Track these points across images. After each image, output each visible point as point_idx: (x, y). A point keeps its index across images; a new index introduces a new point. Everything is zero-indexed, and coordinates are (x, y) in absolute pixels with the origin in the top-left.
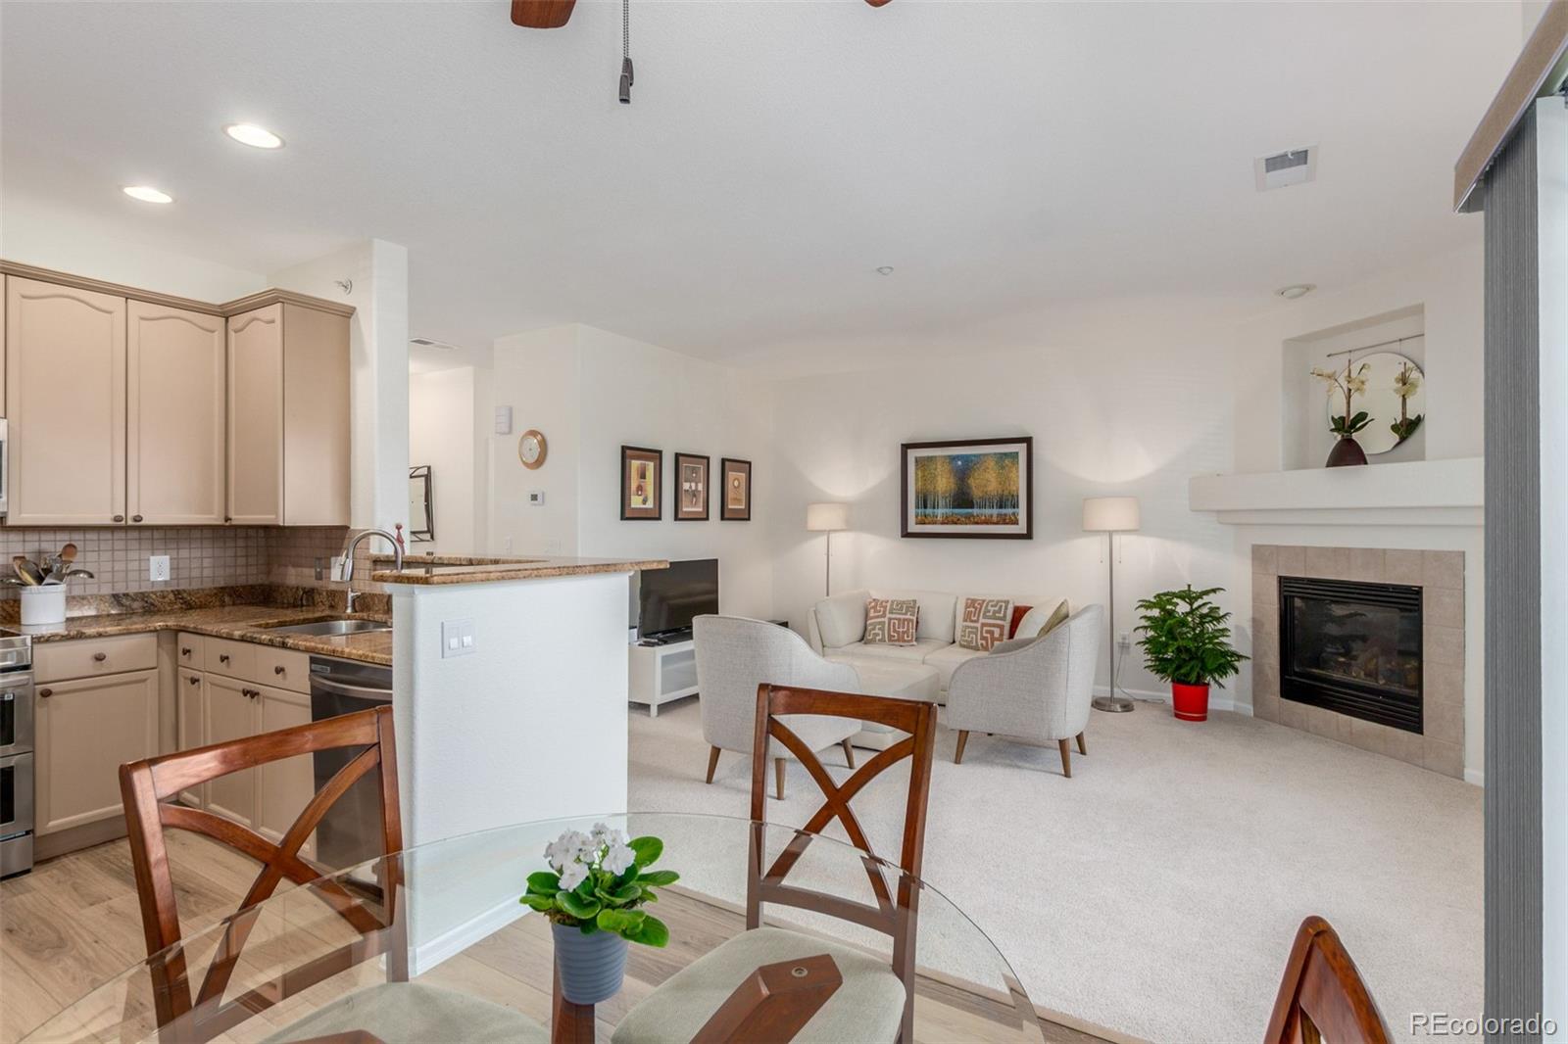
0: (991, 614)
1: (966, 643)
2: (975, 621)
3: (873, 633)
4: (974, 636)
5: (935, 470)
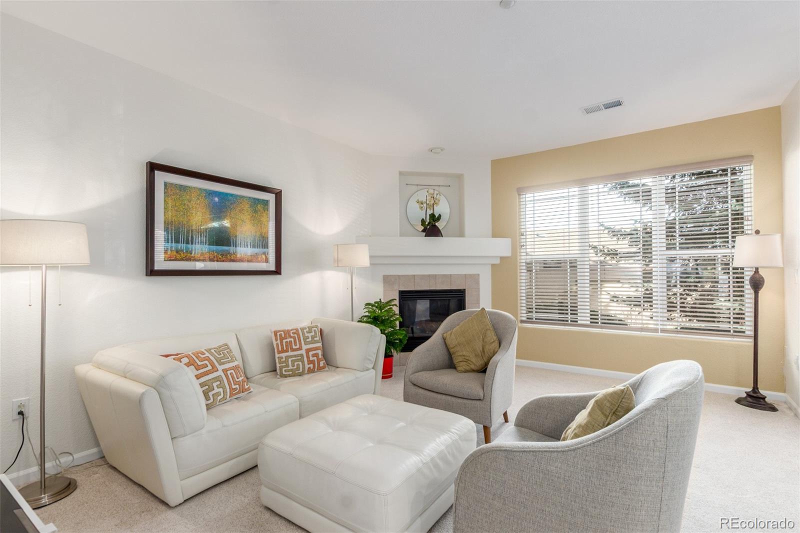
0: (310, 339)
1: (291, 373)
2: (298, 349)
3: (213, 395)
4: (300, 363)
5: (190, 202)
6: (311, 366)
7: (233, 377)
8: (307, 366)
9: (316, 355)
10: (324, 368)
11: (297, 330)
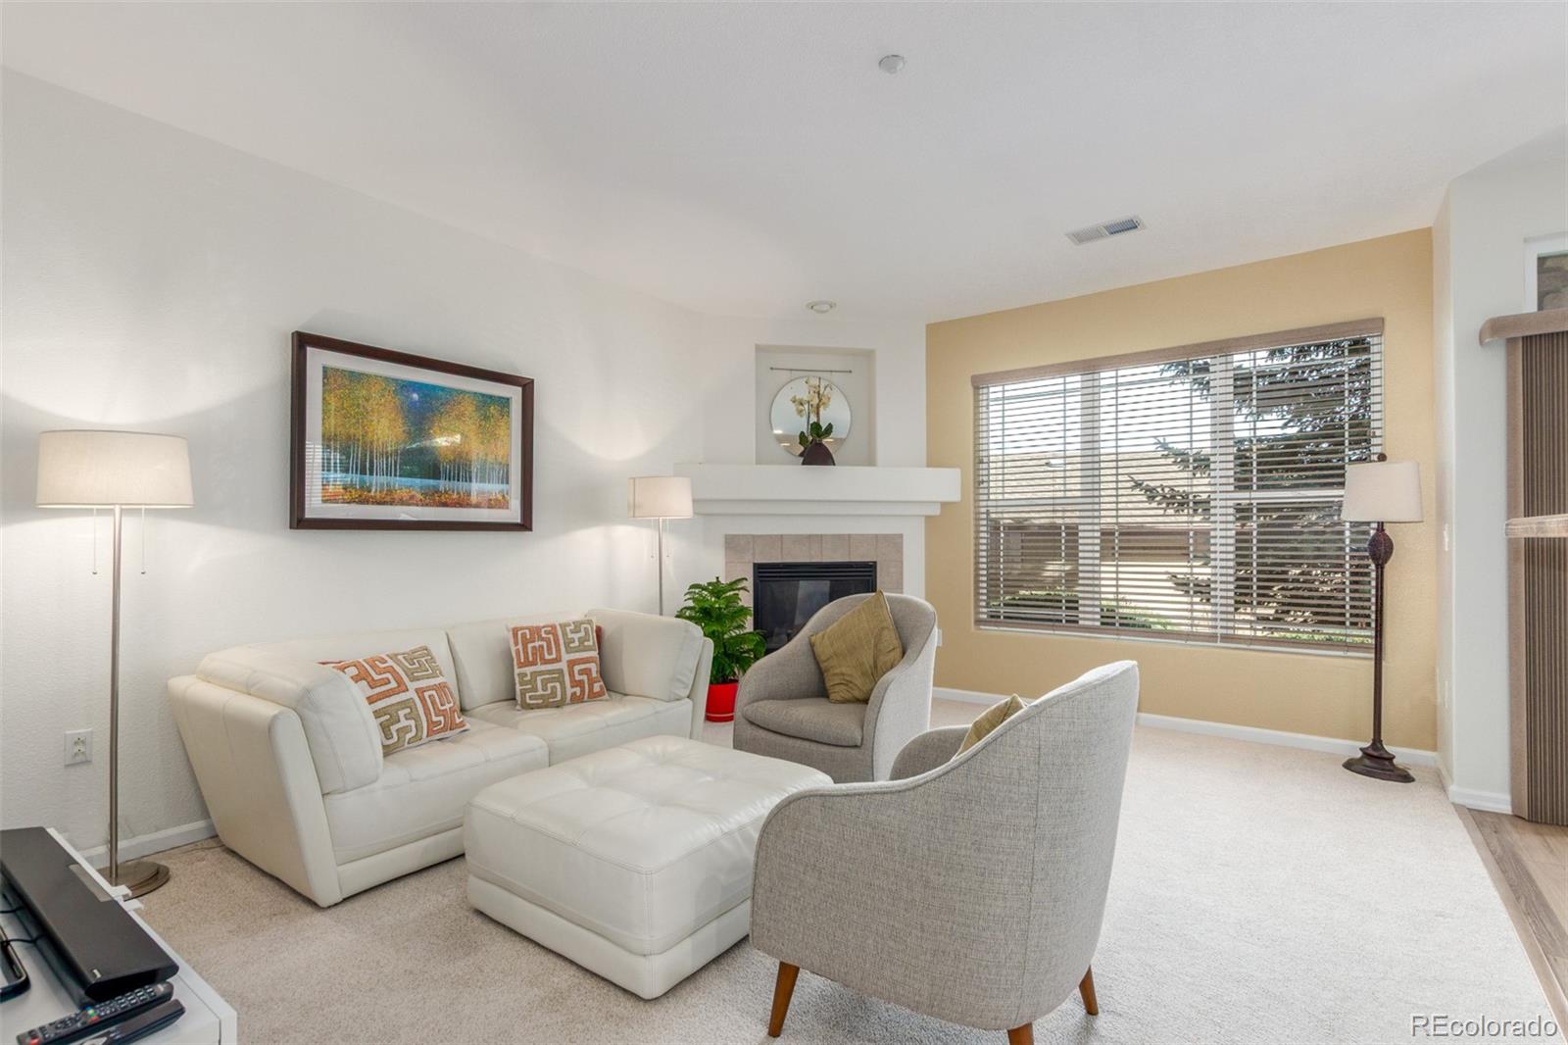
0: (577, 643)
1: (540, 701)
2: (553, 659)
3: (397, 730)
4: (558, 685)
5: (367, 400)
6: (578, 690)
7: (433, 703)
8: (569, 691)
9: (587, 672)
10: (600, 694)
11: (554, 627)
